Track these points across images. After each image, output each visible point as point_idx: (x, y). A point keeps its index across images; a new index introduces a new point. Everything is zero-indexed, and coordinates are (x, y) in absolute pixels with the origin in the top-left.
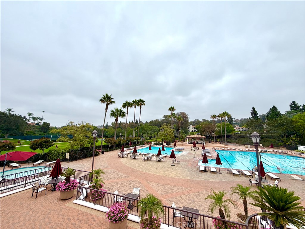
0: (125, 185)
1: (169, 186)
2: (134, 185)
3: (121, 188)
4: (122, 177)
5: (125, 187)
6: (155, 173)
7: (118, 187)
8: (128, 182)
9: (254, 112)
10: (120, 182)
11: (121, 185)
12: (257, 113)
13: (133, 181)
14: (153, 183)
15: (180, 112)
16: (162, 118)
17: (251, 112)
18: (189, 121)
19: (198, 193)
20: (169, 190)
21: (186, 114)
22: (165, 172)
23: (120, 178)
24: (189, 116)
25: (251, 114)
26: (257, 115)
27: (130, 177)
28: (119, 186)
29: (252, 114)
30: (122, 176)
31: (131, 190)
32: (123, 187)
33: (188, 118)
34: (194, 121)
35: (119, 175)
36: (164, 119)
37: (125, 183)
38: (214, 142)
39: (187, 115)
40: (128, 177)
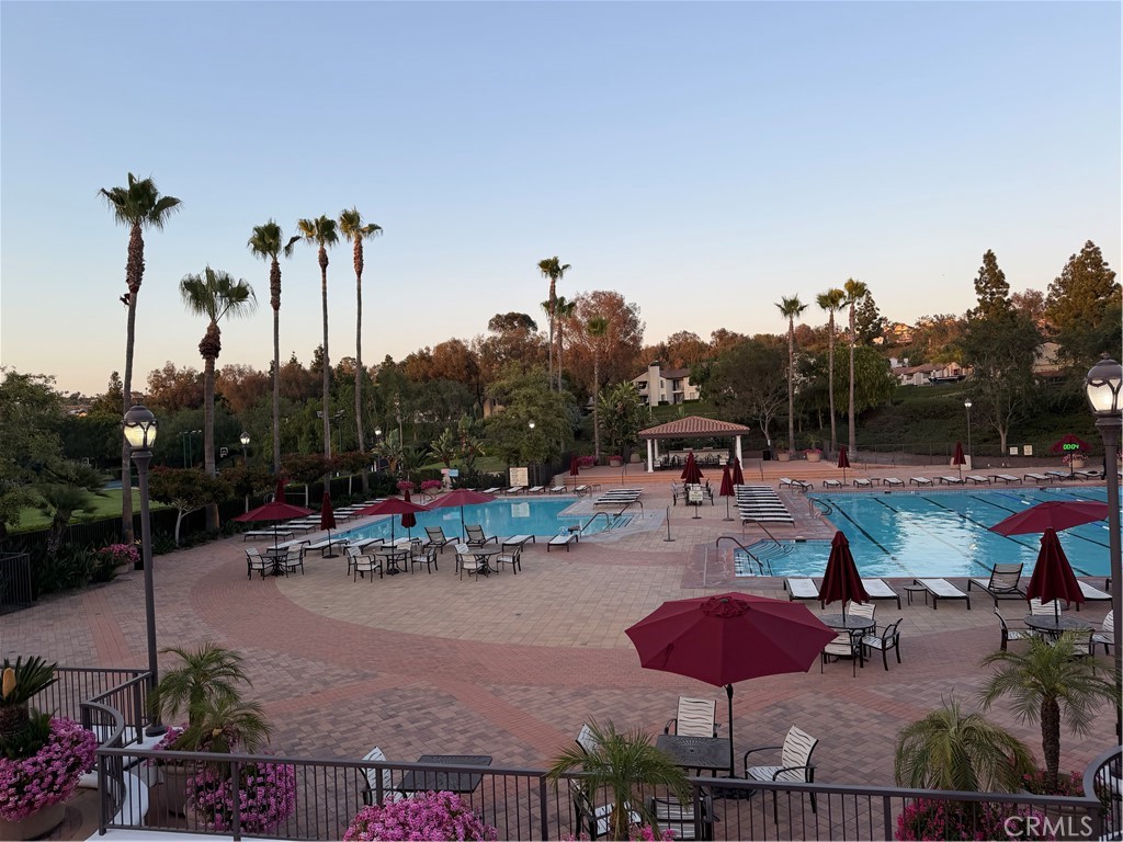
0: (364, 724)
1: (617, 692)
2: (416, 713)
3: (346, 739)
4: (325, 683)
5: (365, 729)
6: (516, 640)
7: (325, 737)
8: (373, 704)
9: (992, 277)
10: (324, 711)
11: (334, 722)
12: (1007, 286)
13: (400, 693)
14: (525, 691)
15: (590, 293)
16: (488, 334)
17: (976, 281)
18: (643, 345)
19: (779, 710)
20: (624, 711)
21: (627, 302)
22: (571, 625)
23: (320, 687)
24: (641, 316)
25: (977, 288)
26: (1006, 294)
27: (375, 676)
28: (330, 732)
29: (979, 291)
30: (328, 678)
31: (409, 744)
32: (350, 731)
33: (640, 326)
34: (666, 343)
35: (303, 670)
36: (499, 335)
37: (357, 713)
38: (792, 451)
39: (629, 311)
40: (365, 676)
